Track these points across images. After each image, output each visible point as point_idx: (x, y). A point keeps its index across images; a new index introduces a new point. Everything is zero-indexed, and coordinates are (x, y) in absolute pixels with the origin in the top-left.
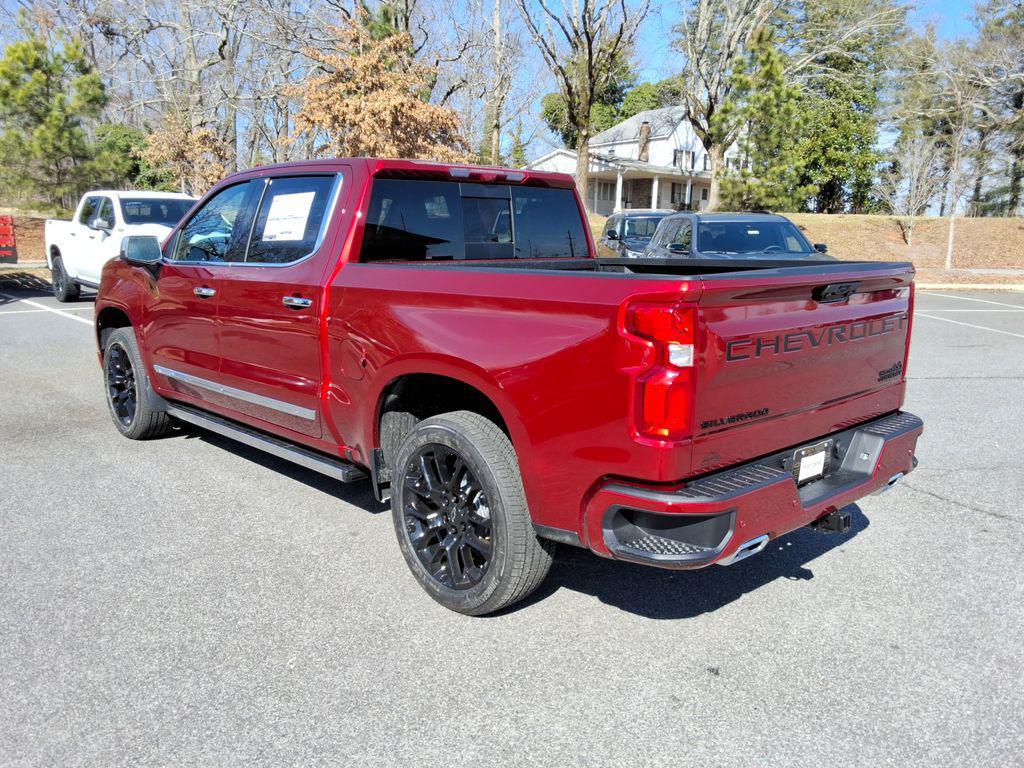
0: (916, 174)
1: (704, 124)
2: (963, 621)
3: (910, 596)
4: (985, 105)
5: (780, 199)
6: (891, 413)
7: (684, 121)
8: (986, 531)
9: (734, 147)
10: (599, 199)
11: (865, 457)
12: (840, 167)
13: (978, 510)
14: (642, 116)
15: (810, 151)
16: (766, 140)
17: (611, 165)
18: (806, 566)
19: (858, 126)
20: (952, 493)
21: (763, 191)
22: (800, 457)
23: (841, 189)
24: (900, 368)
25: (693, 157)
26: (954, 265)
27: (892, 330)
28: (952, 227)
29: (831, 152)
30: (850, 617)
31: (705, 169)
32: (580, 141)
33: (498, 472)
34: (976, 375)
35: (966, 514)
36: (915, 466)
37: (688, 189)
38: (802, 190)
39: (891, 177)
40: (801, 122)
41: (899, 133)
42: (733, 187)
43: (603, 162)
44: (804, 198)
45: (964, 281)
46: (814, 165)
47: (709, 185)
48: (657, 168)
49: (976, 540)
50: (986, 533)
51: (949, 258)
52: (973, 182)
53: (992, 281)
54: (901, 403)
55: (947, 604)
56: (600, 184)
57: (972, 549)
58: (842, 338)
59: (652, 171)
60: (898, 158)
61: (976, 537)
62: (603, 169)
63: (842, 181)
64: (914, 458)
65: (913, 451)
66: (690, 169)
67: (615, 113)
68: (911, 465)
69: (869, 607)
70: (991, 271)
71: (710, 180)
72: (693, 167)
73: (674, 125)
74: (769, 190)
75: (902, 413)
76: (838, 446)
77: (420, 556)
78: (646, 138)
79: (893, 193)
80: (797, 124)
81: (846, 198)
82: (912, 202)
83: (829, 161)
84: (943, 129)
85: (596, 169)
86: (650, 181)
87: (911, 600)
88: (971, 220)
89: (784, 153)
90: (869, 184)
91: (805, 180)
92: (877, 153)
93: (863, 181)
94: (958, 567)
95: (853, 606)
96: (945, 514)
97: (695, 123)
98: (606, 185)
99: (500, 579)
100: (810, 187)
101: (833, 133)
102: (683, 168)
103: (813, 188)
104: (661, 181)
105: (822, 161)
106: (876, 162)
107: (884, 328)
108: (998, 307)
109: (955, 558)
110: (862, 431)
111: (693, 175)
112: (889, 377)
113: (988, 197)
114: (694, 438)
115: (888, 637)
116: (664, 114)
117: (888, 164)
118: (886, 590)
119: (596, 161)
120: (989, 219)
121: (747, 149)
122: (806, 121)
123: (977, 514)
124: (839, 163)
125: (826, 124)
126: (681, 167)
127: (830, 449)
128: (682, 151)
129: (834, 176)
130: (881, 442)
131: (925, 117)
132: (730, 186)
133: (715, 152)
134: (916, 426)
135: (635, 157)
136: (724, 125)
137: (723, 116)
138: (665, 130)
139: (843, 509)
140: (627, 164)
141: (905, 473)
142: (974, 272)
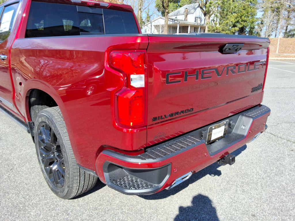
0: (268, 24)
1: (204, 9)
2: (285, 199)
3: (261, 185)
4: (290, 3)
5: (226, 31)
6: (256, 106)
7: (198, 8)
8: (292, 150)
9: (213, 15)
10: (172, 32)
11: (244, 128)
12: (245, 23)
13: (289, 141)
14: (186, 6)
15: (236, 18)
16: (223, 13)
17: (176, 21)
18: (219, 169)
19: (251, 10)
20: (279, 133)
21: (221, 29)
22: (211, 130)
23: (245, 30)
24: (262, 86)
25: (201, 19)
26: (279, 52)
27: (259, 68)
28: (279, 40)
29: (243, 17)
30: (235, 197)
31: (204, 23)
32: (166, 14)
33: (65, 138)
34: (287, 87)
35: (284, 142)
36: (266, 129)
37: (199, 29)
38: (233, 29)
39: (261, 26)
40: (234, 7)
41: (264, 12)
42: (212, 28)
43: (173, 21)
44: (234, 31)
45: (282, 57)
46: (238, 22)
47: (205, 28)
48: (190, 23)
49: (289, 155)
50: (292, 152)
51: (277, 50)
52: (285, 28)
53: (291, 57)
54: (261, 101)
55: (277, 189)
56: (172, 28)
57: (287, 159)
58: (233, 72)
59: (188, 23)
60: (263, 19)
61: (289, 153)
62: (173, 23)
63: (246, 27)
64: (266, 126)
65: (265, 123)
66: (200, 23)
67: (178, 6)
68: (264, 129)
69: (243, 191)
70: (290, 54)
71: (205, 26)
72: (201, 22)
73: (195, 9)
74: (223, 29)
75: (261, 105)
76: (231, 122)
77: (46, 169)
78: (187, 14)
79: (261, 30)
80: (233, 8)
81: (247, 32)
82: (267, 33)
83: (242, 21)
84: (277, 11)
85: (171, 23)
86: (188, 27)
87: (262, 187)
88: (284, 39)
89: (228, 17)
90: (254, 28)
91: (234, 26)
92: (257, 19)
93: (252, 27)
94: (282, 169)
95: (236, 191)
96: (276, 142)
97: (201, 8)
98: (174, 28)
99: (69, 187)
100: (236, 28)
101: (244, 12)
102: (198, 23)
103: (237, 29)
104: (191, 27)
105: (240, 21)
106: (256, 21)
107: (255, 67)
108: (293, 65)
109: (280, 164)
110: (243, 115)
111: (201, 25)
112: (257, 90)
113: (289, 32)
114: (148, 127)
115: (250, 209)
116: (192, 6)
117: (260, 22)
118: (251, 181)
119: (171, 20)
120: (289, 38)
121: (217, 16)
122: (235, 7)
123: (289, 142)
124: (245, 21)
125: (242, 9)
126: (197, 22)
127: (227, 125)
128: (198, 17)
129: (244, 25)
130: (251, 120)
131: (271, 7)
132: (211, 27)
133: (207, 17)
134: (268, 111)
135: (184, 19)
136: (210, 8)
137: (210, 4)
138: (192, 11)
139: (232, 153)
140: (180, 21)
141: (261, 132)
142: (285, 54)
